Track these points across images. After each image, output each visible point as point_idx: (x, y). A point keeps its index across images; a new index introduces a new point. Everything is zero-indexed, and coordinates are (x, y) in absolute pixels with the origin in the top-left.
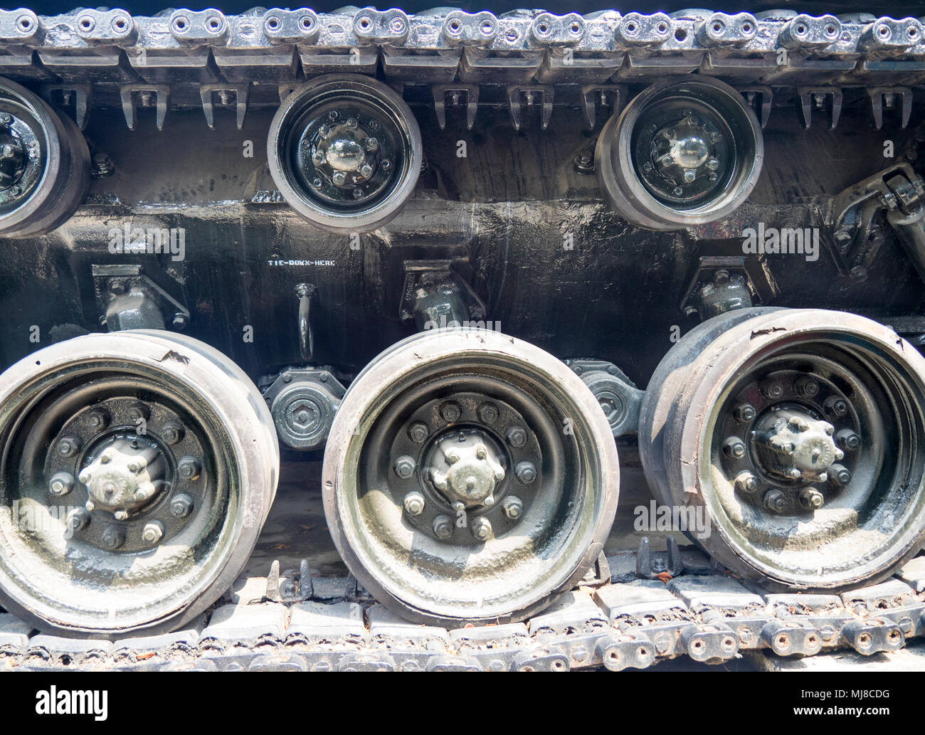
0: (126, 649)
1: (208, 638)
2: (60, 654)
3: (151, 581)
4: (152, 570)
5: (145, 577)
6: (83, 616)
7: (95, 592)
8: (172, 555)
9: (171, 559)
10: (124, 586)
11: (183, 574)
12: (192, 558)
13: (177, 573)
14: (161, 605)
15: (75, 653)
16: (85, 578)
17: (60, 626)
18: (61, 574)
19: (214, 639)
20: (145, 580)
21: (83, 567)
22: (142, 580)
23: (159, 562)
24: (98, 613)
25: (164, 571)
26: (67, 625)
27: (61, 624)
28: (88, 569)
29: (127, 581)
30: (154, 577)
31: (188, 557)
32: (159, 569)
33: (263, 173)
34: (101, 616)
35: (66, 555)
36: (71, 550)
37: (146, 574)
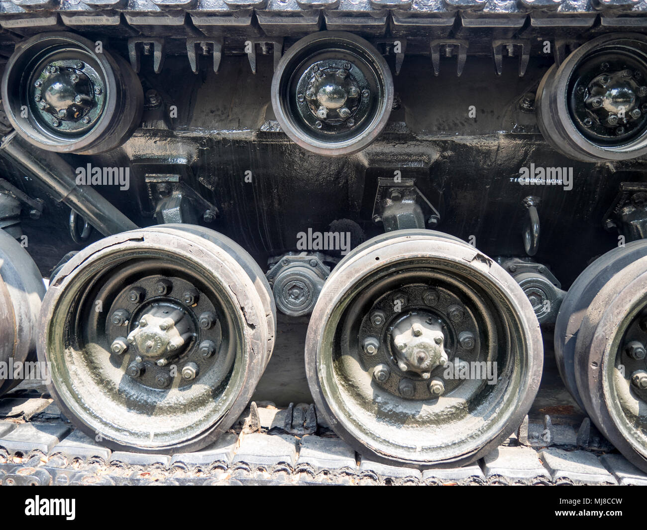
0: (433, 477)
1: (495, 475)
2: (385, 478)
3: (434, 423)
4: (437, 415)
5: (431, 420)
6: (398, 449)
7: (394, 428)
8: (452, 405)
9: (451, 408)
10: (415, 425)
11: (459, 420)
12: (467, 408)
13: (455, 418)
14: (457, 445)
15: (396, 478)
16: (386, 417)
17: (383, 456)
18: (369, 413)
19: (499, 476)
20: (431, 422)
21: (385, 409)
22: (429, 422)
23: (442, 410)
24: (409, 448)
25: (445, 416)
26: (389, 456)
27: (385, 455)
28: (389, 411)
29: (417, 422)
30: (438, 420)
31: (465, 407)
32: (442, 415)
33: (516, 110)
34: (411, 450)
35: (373, 400)
36: (376, 396)
37: (432, 418)
